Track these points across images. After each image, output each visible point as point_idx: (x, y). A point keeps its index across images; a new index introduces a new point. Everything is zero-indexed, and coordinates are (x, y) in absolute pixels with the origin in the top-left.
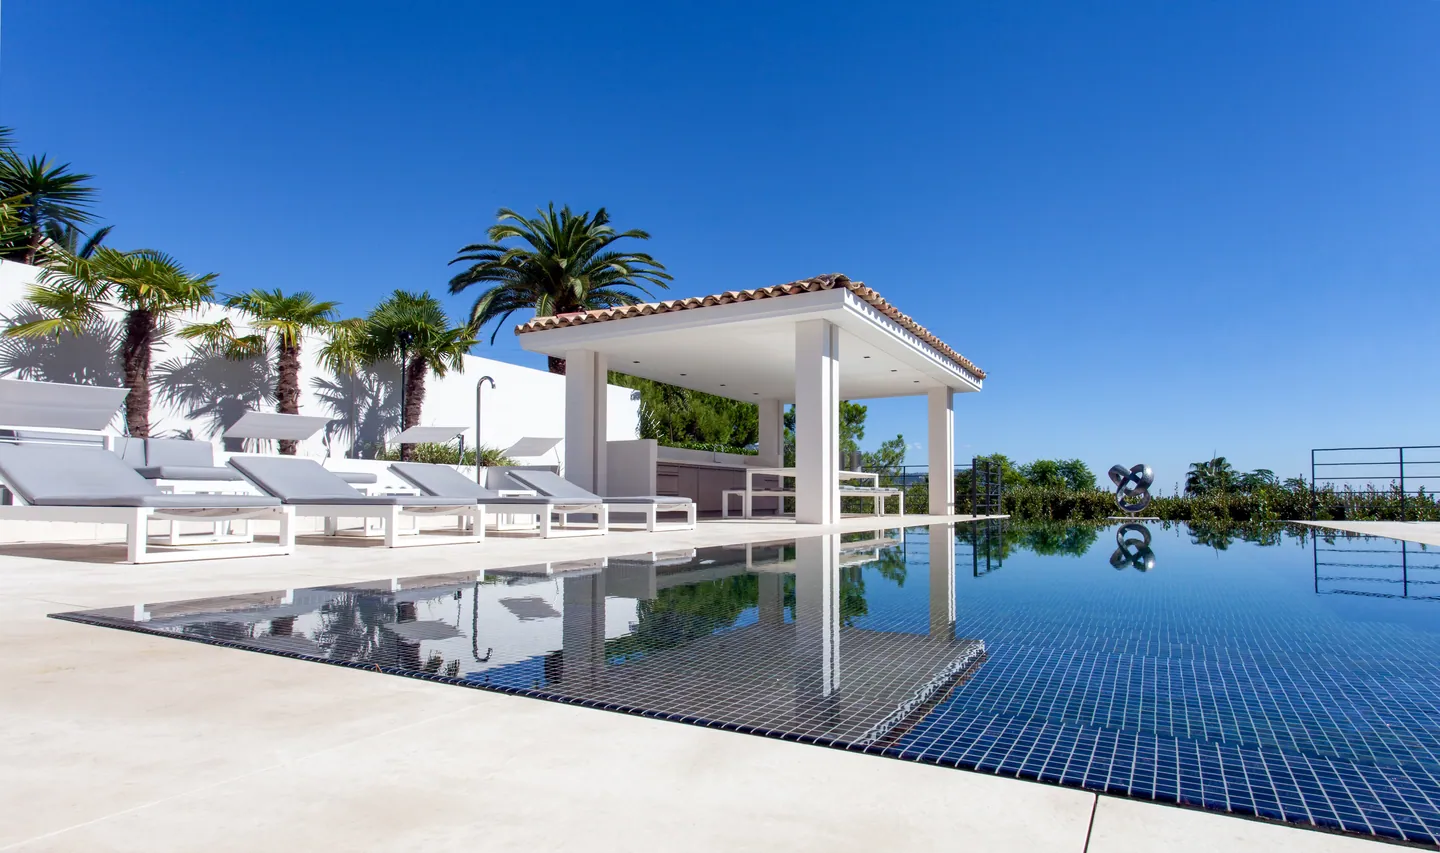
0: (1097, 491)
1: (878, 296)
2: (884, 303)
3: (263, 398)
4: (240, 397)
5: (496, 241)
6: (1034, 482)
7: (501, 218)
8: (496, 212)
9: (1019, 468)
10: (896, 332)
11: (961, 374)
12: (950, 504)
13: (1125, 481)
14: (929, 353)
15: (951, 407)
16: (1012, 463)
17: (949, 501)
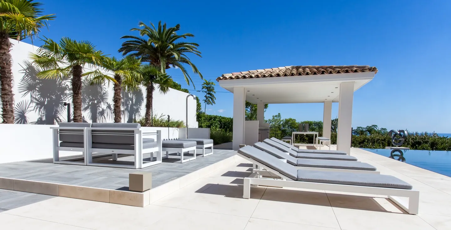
3: (102, 102)
4: (96, 102)
5: (142, 36)
7: (140, 26)
8: (139, 23)
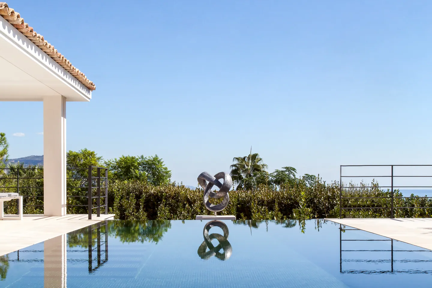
0: (174, 185)
1: (18, 17)
2: (23, 23)
6: (118, 176)
9: (106, 163)
10: (29, 50)
11: (76, 86)
12: (63, 206)
13: (210, 186)
14: (53, 68)
15: (64, 115)
16: (99, 159)
17: (63, 203)
